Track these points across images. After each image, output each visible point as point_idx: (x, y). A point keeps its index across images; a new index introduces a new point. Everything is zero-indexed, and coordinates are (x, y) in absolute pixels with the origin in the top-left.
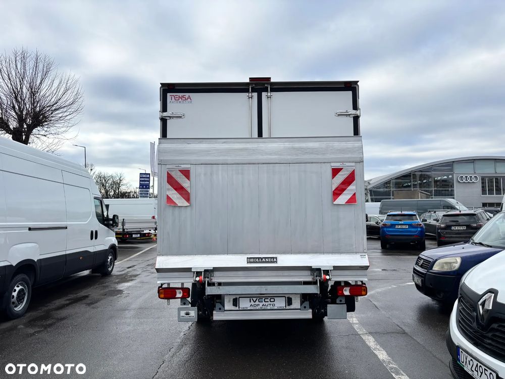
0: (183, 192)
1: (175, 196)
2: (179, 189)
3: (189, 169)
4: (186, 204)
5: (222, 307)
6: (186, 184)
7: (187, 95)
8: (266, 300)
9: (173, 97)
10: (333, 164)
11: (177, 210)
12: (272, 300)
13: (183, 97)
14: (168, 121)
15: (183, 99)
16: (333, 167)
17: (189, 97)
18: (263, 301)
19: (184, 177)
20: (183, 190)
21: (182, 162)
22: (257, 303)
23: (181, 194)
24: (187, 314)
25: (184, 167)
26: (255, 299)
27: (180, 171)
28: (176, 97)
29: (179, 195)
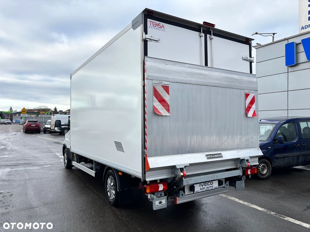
0: (165, 104)
1: (160, 107)
2: (162, 101)
3: (168, 86)
4: (167, 114)
5: (183, 193)
6: (166, 97)
7: (162, 24)
8: (208, 184)
9: (152, 23)
10: (246, 91)
11: (160, 118)
12: (212, 183)
13: (159, 24)
14: (148, 42)
15: (159, 26)
16: (246, 93)
17: (163, 26)
18: (207, 185)
19: (165, 92)
20: (164, 103)
21: (164, 79)
22: (204, 186)
23: (163, 106)
24: (160, 203)
25: (165, 83)
26: (202, 184)
27: (162, 86)
28: (154, 23)
29: (162, 107)
